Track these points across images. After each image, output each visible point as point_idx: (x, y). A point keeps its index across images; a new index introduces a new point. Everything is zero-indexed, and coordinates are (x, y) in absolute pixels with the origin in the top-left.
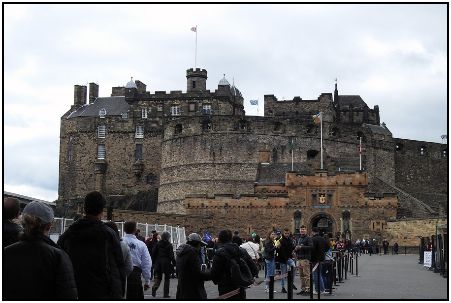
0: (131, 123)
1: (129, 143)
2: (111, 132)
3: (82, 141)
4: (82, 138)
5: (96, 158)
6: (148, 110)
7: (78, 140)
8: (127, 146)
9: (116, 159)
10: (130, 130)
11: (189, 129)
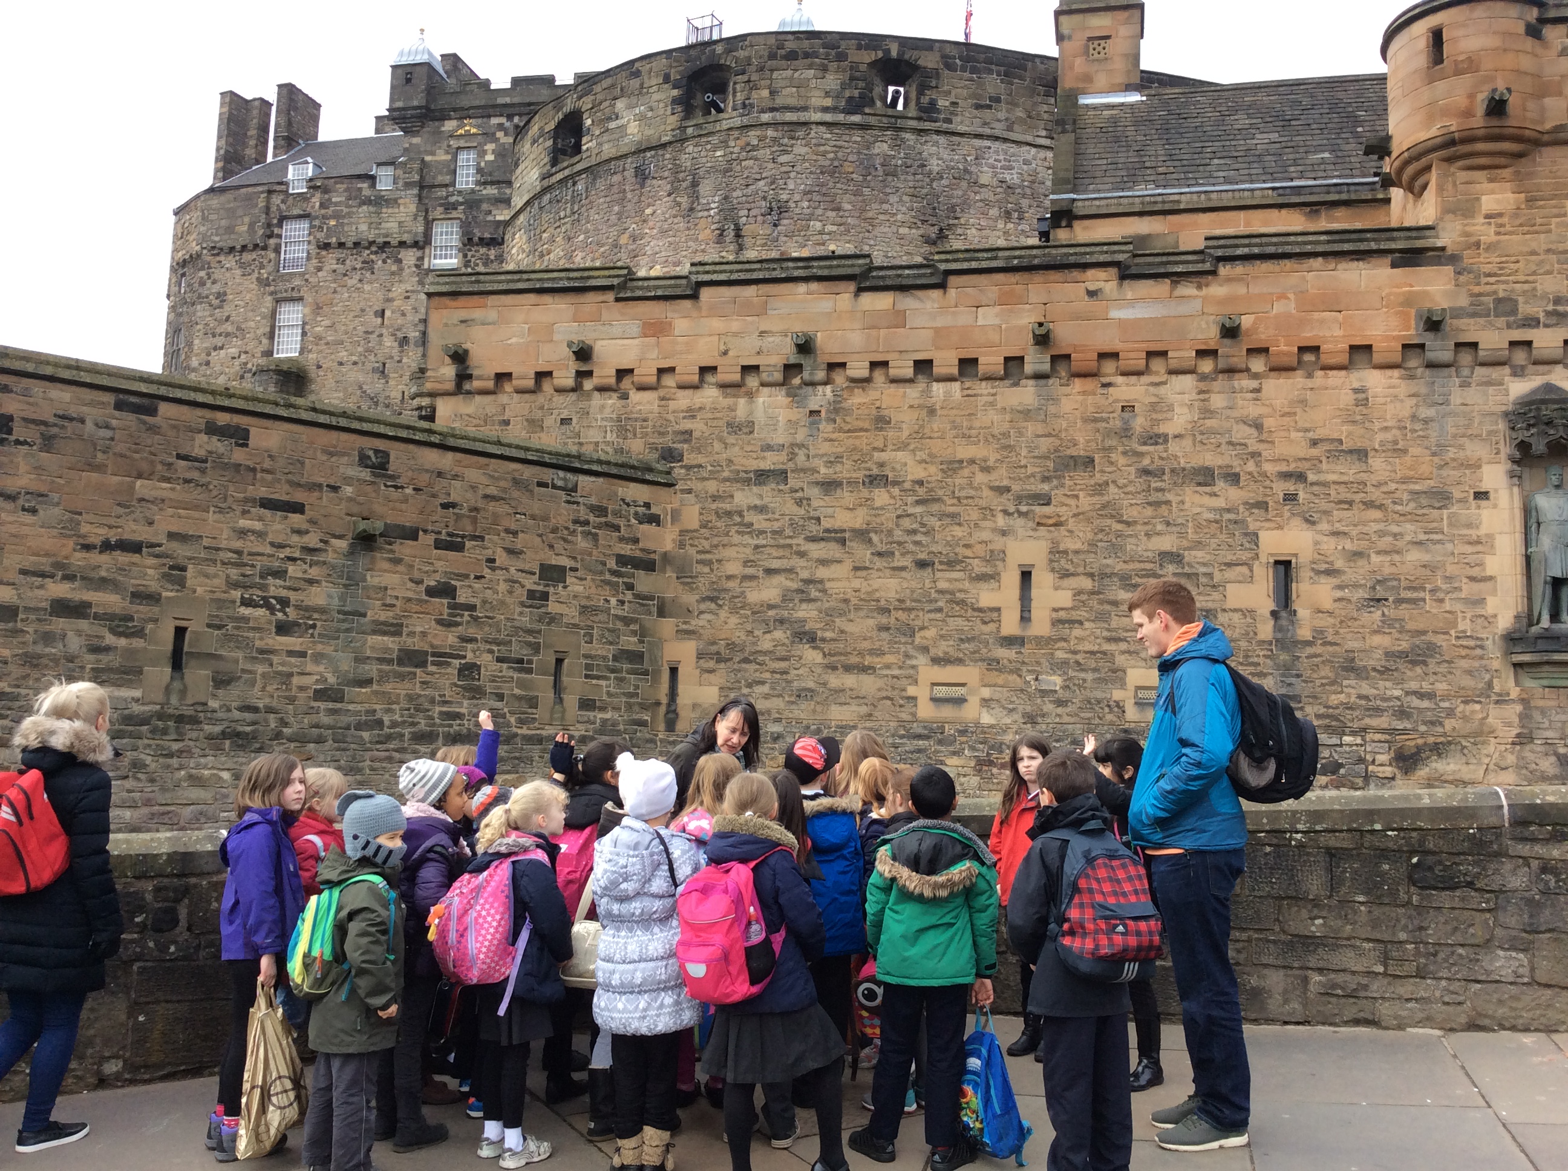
0: (408, 206)
1: (398, 290)
2: (326, 246)
3: (216, 288)
4: (217, 274)
5: (269, 353)
6: (482, 153)
7: (202, 284)
8: (389, 300)
9: (343, 355)
10: (406, 237)
11: (612, 125)
